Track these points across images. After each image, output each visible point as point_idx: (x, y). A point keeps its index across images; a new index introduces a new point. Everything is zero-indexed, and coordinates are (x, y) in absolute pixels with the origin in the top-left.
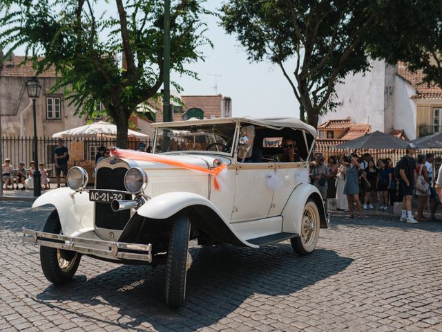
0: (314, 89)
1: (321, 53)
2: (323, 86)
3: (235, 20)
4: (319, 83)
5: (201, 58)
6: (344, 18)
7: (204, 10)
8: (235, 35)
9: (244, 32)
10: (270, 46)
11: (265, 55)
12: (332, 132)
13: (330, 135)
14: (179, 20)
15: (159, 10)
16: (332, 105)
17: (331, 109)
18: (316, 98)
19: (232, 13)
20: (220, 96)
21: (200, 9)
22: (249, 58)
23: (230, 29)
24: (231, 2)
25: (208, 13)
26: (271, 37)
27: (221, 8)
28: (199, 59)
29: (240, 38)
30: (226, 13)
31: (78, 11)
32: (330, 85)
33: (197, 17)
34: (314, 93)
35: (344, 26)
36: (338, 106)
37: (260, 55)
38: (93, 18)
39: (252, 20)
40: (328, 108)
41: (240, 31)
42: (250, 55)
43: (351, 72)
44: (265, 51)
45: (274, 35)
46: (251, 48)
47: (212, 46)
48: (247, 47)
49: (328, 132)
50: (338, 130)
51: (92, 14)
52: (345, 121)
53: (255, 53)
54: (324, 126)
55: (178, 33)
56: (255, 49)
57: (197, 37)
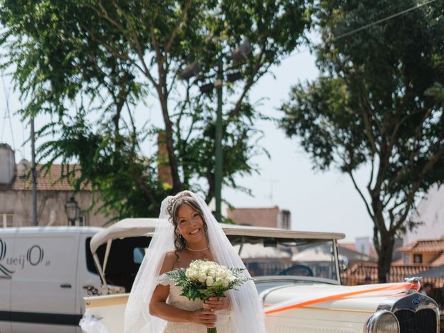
0: (391, 205)
1: (401, 160)
2: (402, 202)
3: (296, 121)
4: (398, 197)
5: (256, 170)
6: (431, 116)
7: (260, 115)
8: (297, 139)
9: (308, 135)
10: (339, 153)
11: (332, 164)
12: (420, 256)
13: (417, 259)
14: (231, 128)
15: (210, 118)
16: (412, 225)
17: (411, 229)
18: (392, 217)
19: (293, 112)
20: (276, 208)
21: (256, 114)
22: (314, 168)
23: (290, 132)
24: (293, 99)
25: (266, 119)
26: (340, 141)
27: (280, 107)
28: (252, 171)
29: (303, 143)
30: (287, 113)
31: (116, 119)
32: (409, 200)
33: (252, 124)
34: (391, 211)
35: (433, 126)
36: (420, 227)
37: (327, 163)
38: (134, 128)
39: (317, 122)
40: (408, 228)
41: (303, 135)
42: (315, 164)
43: (435, 185)
44: (332, 158)
45: (344, 138)
46: (315, 155)
47: (269, 156)
48: (311, 154)
49: (415, 256)
50: (428, 253)
51: (133, 123)
52: (438, 241)
53: (321, 161)
54: (410, 248)
55: (230, 143)
56: (321, 155)
57: (252, 147)
